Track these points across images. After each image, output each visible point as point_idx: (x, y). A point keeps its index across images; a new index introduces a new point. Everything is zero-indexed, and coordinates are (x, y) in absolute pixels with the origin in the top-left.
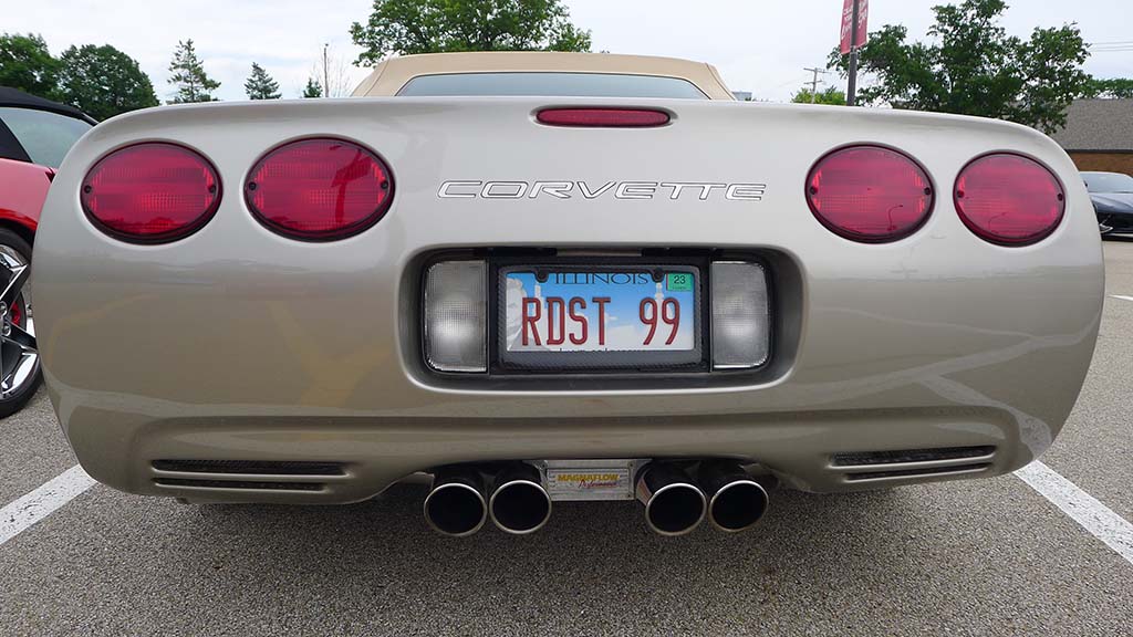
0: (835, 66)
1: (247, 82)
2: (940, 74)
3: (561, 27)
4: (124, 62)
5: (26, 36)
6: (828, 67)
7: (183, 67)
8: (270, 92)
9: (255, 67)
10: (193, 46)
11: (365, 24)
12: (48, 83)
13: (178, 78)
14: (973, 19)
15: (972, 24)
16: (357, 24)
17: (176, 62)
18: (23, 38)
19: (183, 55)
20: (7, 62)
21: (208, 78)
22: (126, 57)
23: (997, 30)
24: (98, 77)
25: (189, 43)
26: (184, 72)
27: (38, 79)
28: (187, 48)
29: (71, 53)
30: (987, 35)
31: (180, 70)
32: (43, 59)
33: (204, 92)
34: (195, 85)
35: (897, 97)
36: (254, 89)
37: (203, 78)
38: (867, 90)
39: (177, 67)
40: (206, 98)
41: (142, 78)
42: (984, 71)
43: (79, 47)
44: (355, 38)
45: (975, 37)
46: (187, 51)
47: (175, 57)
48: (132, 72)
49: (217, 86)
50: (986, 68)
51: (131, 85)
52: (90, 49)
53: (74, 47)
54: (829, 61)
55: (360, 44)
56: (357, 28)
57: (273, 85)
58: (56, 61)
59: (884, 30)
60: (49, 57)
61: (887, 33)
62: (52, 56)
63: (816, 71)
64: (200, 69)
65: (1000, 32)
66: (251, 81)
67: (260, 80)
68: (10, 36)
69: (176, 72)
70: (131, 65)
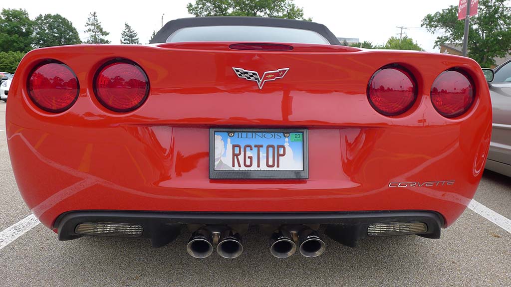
0: (425, 25)
1: (122, 32)
2: (476, 30)
3: (290, 5)
4: (65, 22)
5: (18, 9)
6: (422, 26)
7: (92, 25)
8: (133, 37)
9: (126, 25)
10: (96, 15)
11: (194, 4)
12: (29, 32)
13: (89, 30)
14: (495, 3)
15: (495, 6)
16: (190, 4)
17: (89, 23)
18: (17, 11)
19: (91, 19)
20: (9, 22)
21: (104, 30)
22: (66, 20)
23: (507, 8)
24: (52, 29)
25: (95, 13)
26: (92, 28)
27: (24, 31)
28: (93, 15)
29: (39, 18)
30: (503, 11)
31: (90, 26)
32: (26, 20)
33: (101, 37)
34: (97, 34)
35: (457, 41)
36: (126, 36)
37: (101, 30)
38: (442, 38)
39: (89, 25)
40: (102, 41)
41: (73, 30)
42: (501, 29)
43: (43, 15)
44: (189, 10)
45: (496, 11)
46: (93, 17)
47: (88, 20)
48: (69, 27)
49: (108, 34)
50: (502, 27)
51: (68, 34)
52: (48, 16)
53: (41, 15)
54: (422, 23)
55: (191, 13)
56: (191, 6)
57: (134, 34)
58: (33, 22)
59: (450, 8)
60: (29, 20)
61: (451, 10)
62: (31, 19)
63: (402, 28)
64: (100, 26)
65: (508, 9)
66: (124, 32)
67: (128, 31)
68: (11, 10)
69: (88, 27)
70: (68, 24)
